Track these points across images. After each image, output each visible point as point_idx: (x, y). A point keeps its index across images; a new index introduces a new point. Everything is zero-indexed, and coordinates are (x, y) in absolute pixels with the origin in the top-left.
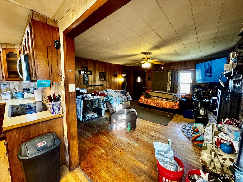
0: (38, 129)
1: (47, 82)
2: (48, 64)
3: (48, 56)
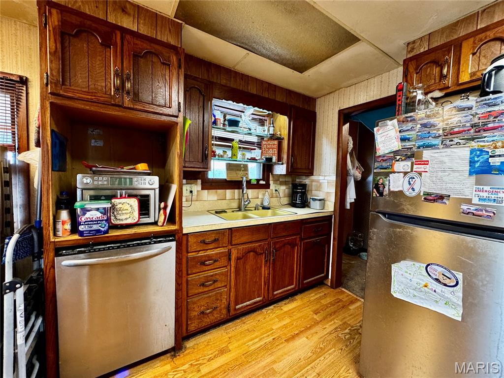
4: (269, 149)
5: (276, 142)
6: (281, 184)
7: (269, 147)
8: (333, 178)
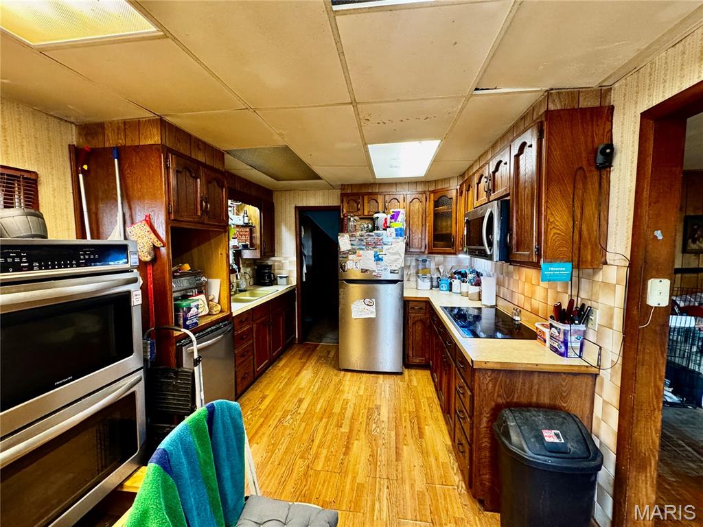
0: (529, 388)
1: (564, 269)
2: (571, 219)
3: (575, 195)
4: (242, 235)
5: (248, 229)
6: (248, 266)
7: (241, 233)
8: (294, 259)
